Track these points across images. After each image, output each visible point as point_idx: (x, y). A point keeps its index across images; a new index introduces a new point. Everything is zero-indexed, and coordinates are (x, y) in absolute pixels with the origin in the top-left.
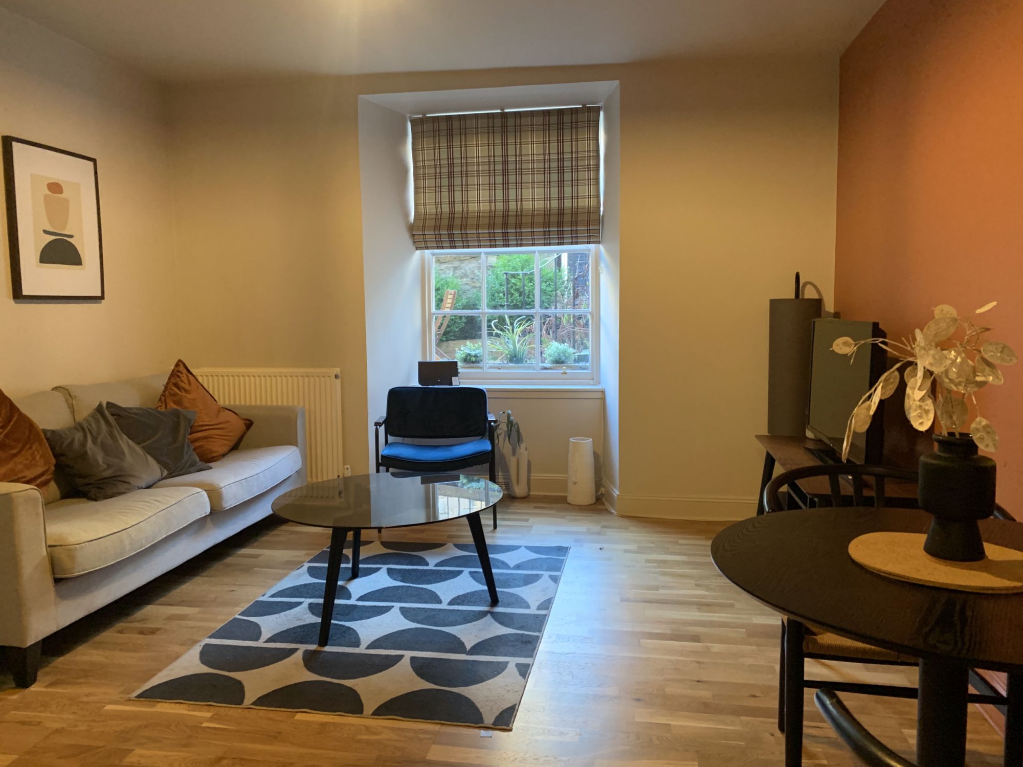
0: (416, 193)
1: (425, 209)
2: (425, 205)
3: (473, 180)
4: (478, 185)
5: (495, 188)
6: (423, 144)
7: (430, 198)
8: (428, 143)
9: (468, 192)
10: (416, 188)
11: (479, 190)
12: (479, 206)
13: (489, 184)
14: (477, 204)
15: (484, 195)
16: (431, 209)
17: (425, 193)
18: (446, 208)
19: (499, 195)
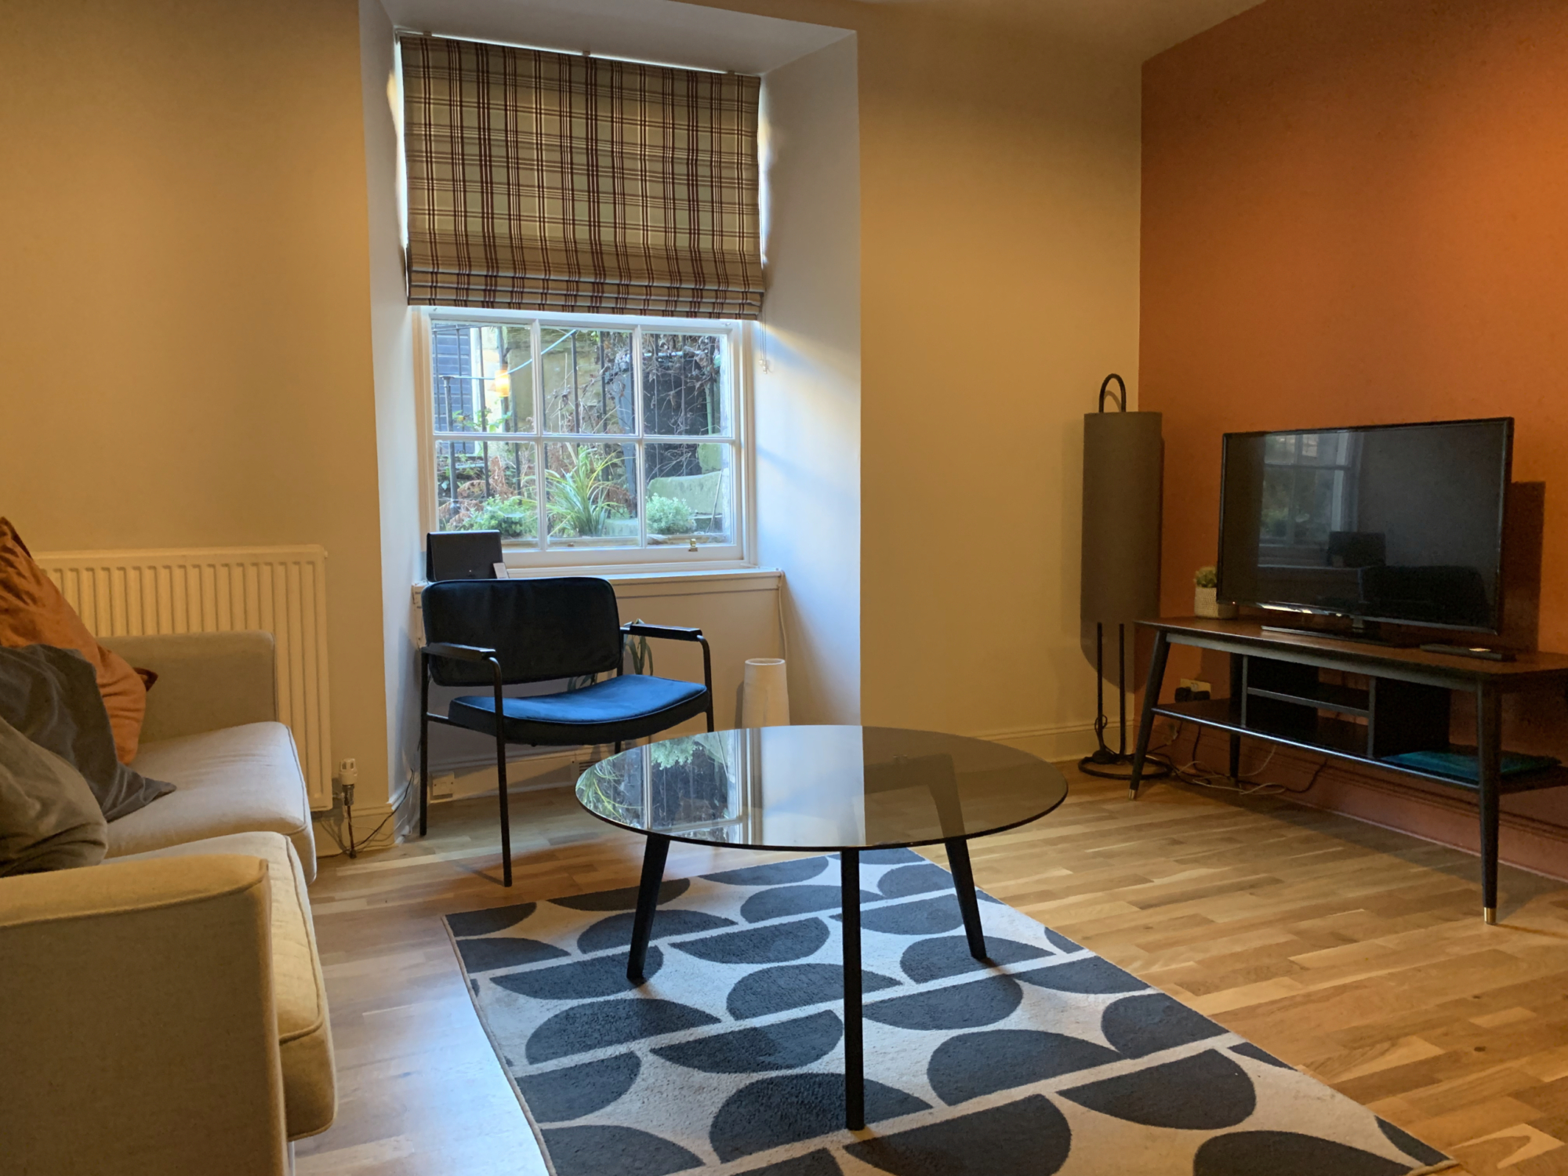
0: (412, 188)
1: (432, 222)
2: (431, 213)
3: (530, 177)
4: (540, 187)
5: (573, 197)
6: (427, 90)
7: (443, 200)
8: (439, 90)
9: (521, 198)
10: (412, 178)
11: (541, 197)
12: (542, 229)
13: (563, 189)
14: (538, 224)
15: (553, 207)
16: (444, 224)
17: (431, 189)
18: (475, 226)
19: (582, 210)
